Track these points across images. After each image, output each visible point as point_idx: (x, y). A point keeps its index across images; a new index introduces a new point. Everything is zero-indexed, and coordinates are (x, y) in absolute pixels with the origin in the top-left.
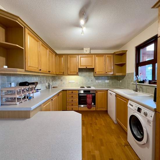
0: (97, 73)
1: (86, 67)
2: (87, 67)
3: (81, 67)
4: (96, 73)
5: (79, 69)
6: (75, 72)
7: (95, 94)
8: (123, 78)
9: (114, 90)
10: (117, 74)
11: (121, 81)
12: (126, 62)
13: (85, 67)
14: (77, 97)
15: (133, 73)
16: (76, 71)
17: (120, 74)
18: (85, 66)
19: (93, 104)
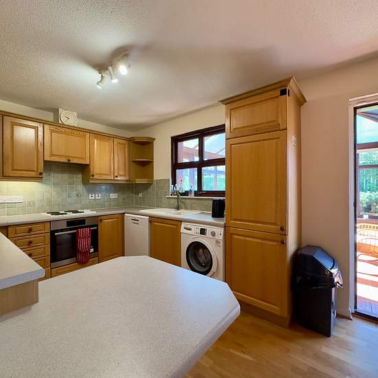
0: (96, 177)
1: (69, 160)
2: (71, 159)
3: (53, 158)
4: (93, 176)
5: (45, 162)
6: (33, 171)
7: (97, 226)
8: (147, 189)
9: (141, 211)
10: (138, 181)
11: (141, 195)
12: (153, 159)
13: (64, 160)
14: (48, 240)
15: (169, 180)
16: (35, 169)
17: (144, 181)
18: (66, 156)
19: (92, 250)
